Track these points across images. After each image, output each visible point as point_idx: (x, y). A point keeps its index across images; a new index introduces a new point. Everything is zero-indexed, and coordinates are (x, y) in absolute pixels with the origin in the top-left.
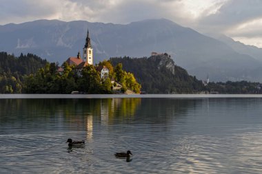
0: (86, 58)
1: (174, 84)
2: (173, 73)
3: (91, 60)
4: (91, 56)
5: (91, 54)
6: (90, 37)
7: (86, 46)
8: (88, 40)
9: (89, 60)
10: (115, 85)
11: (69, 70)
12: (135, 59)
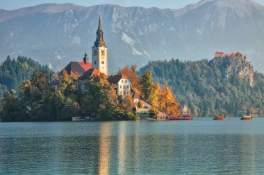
0: (96, 62)
1: (253, 102)
2: (252, 84)
3: (105, 65)
4: (105, 61)
5: (105, 57)
6: (102, 29)
7: (97, 44)
8: (99, 33)
9: (101, 65)
10: (139, 106)
11: (67, 82)
12: (188, 63)
